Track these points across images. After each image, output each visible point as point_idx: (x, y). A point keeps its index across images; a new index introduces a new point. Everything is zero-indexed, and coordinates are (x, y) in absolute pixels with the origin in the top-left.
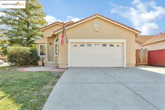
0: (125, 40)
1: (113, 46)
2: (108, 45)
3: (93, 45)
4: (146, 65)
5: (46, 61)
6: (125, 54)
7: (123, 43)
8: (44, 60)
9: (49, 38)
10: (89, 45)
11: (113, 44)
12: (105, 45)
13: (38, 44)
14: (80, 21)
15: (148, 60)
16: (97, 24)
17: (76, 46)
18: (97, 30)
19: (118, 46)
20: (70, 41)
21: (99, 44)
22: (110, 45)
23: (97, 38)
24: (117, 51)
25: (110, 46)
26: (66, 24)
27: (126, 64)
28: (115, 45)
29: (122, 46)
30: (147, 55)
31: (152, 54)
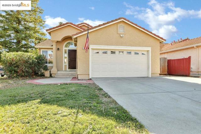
0: (150, 48)
1: (138, 54)
2: (133, 53)
3: (117, 52)
4: (165, 74)
5: (54, 70)
6: (150, 63)
7: (148, 51)
8: (52, 70)
9: (58, 42)
10: (113, 52)
11: (138, 52)
12: (130, 53)
13: (40, 49)
14: (104, 24)
15: (168, 69)
16: (122, 29)
17: (98, 53)
18: (122, 36)
19: (143, 54)
20: (91, 47)
21: (123, 52)
22: (135, 52)
23: (122, 44)
24: (142, 59)
25: (135, 54)
26: (79, 26)
27: (151, 74)
28: (140, 53)
29: (147, 55)
30: (166, 64)
31: (172, 63)
